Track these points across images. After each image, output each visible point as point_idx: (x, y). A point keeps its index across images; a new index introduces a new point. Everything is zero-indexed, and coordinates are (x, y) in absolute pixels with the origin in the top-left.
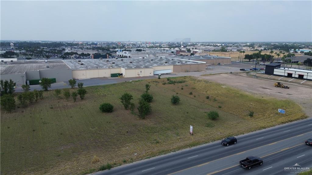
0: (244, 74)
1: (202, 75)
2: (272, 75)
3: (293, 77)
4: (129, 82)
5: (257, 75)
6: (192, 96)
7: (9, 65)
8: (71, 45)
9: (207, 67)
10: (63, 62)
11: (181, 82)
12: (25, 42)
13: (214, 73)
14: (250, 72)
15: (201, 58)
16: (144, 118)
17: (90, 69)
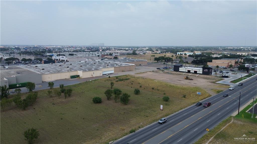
0: (161, 71)
2: (178, 71)
3: (191, 73)
4: (89, 82)
5: (169, 72)
13: (143, 72)
14: (164, 70)
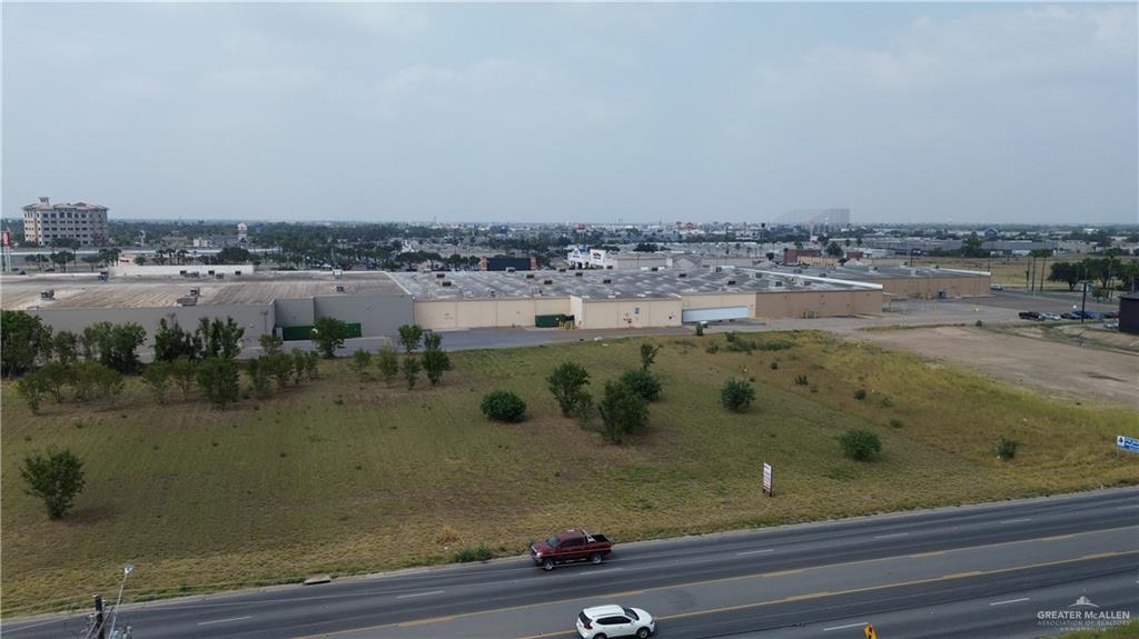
1: (863, 329)
4: (591, 343)
5: (1088, 335)
6: (801, 389)
7: (228, 284)
8: (422, 233)
9: (886, 305)
10: (389, 279)
11: (775, 348)
12: (282, 225)
13: (912, 325)
14: (1060, 325)
15: (872, 272)
17: (470, 299)
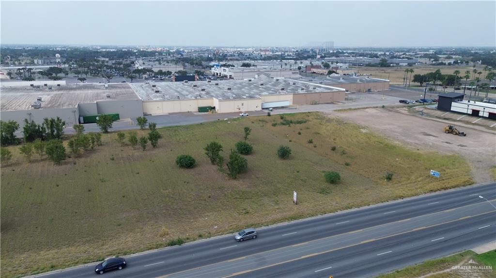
0: (404, 108)
1: (336, 110)
2: (448, 111)
3: (481, 117)
4: (223, 121)
5: (425, 111)
6: (311, 145)
7: (55, 93)
8: (144, 54)
9: (347, 97)
11: (300, 122)
13: (356, 108)
14: (414, 106)
15: (341, 80)
16: (235, 178)
17: (168, 100)
